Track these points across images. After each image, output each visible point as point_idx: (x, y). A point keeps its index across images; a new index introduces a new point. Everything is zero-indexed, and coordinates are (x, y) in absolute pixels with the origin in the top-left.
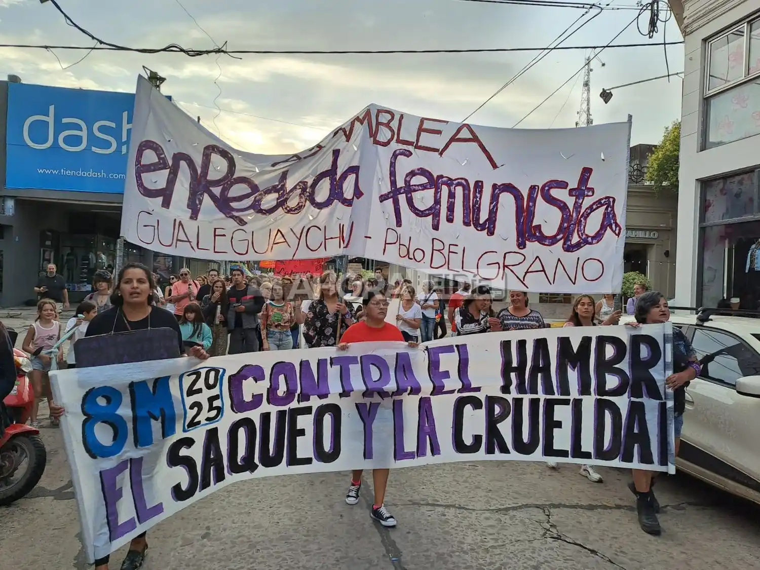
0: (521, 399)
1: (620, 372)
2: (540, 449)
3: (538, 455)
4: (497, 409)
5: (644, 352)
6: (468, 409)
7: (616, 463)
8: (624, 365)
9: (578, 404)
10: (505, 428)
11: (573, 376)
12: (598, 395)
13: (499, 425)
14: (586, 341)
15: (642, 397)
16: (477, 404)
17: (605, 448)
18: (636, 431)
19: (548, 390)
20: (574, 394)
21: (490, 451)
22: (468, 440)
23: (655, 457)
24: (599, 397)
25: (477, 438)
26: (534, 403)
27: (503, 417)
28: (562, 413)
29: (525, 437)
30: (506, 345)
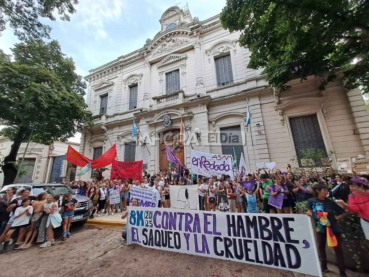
0: (235, 239)
1: (268, 231)
2: (244, 258)
3: (244, 260)
4: (228, 243)
5: (276, 223)
6: (218, 241)
7: (273, 266)
8: (270, 228)
9: (255, 242)
10: (231, 249)
11: (252, 230)
12: (262, 239)
13: (229, 248)
14: (254, 218)
15: (278, 241)
16: (221, 240)
17: (268, 260)
18: (278, 254)
19: (244, 236)
20: (253, 238)
21: (227, 256)
22: (219, 252)
23: (287, 265)
24: (262, 240)
25: (222, 252)
26: (240, 241)
27: (230, 245)
28: (250, 246)
29: (239, 254)
30: (228, 216)
